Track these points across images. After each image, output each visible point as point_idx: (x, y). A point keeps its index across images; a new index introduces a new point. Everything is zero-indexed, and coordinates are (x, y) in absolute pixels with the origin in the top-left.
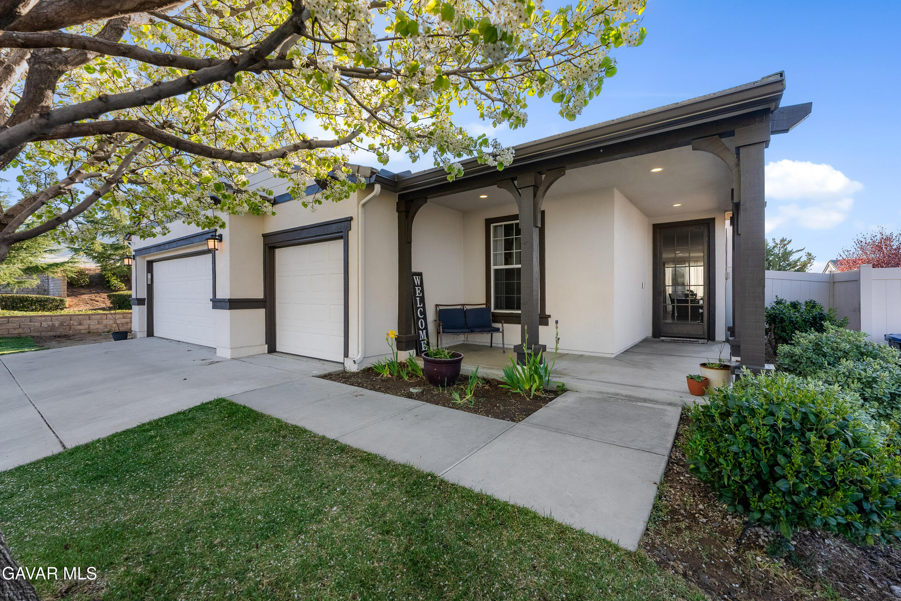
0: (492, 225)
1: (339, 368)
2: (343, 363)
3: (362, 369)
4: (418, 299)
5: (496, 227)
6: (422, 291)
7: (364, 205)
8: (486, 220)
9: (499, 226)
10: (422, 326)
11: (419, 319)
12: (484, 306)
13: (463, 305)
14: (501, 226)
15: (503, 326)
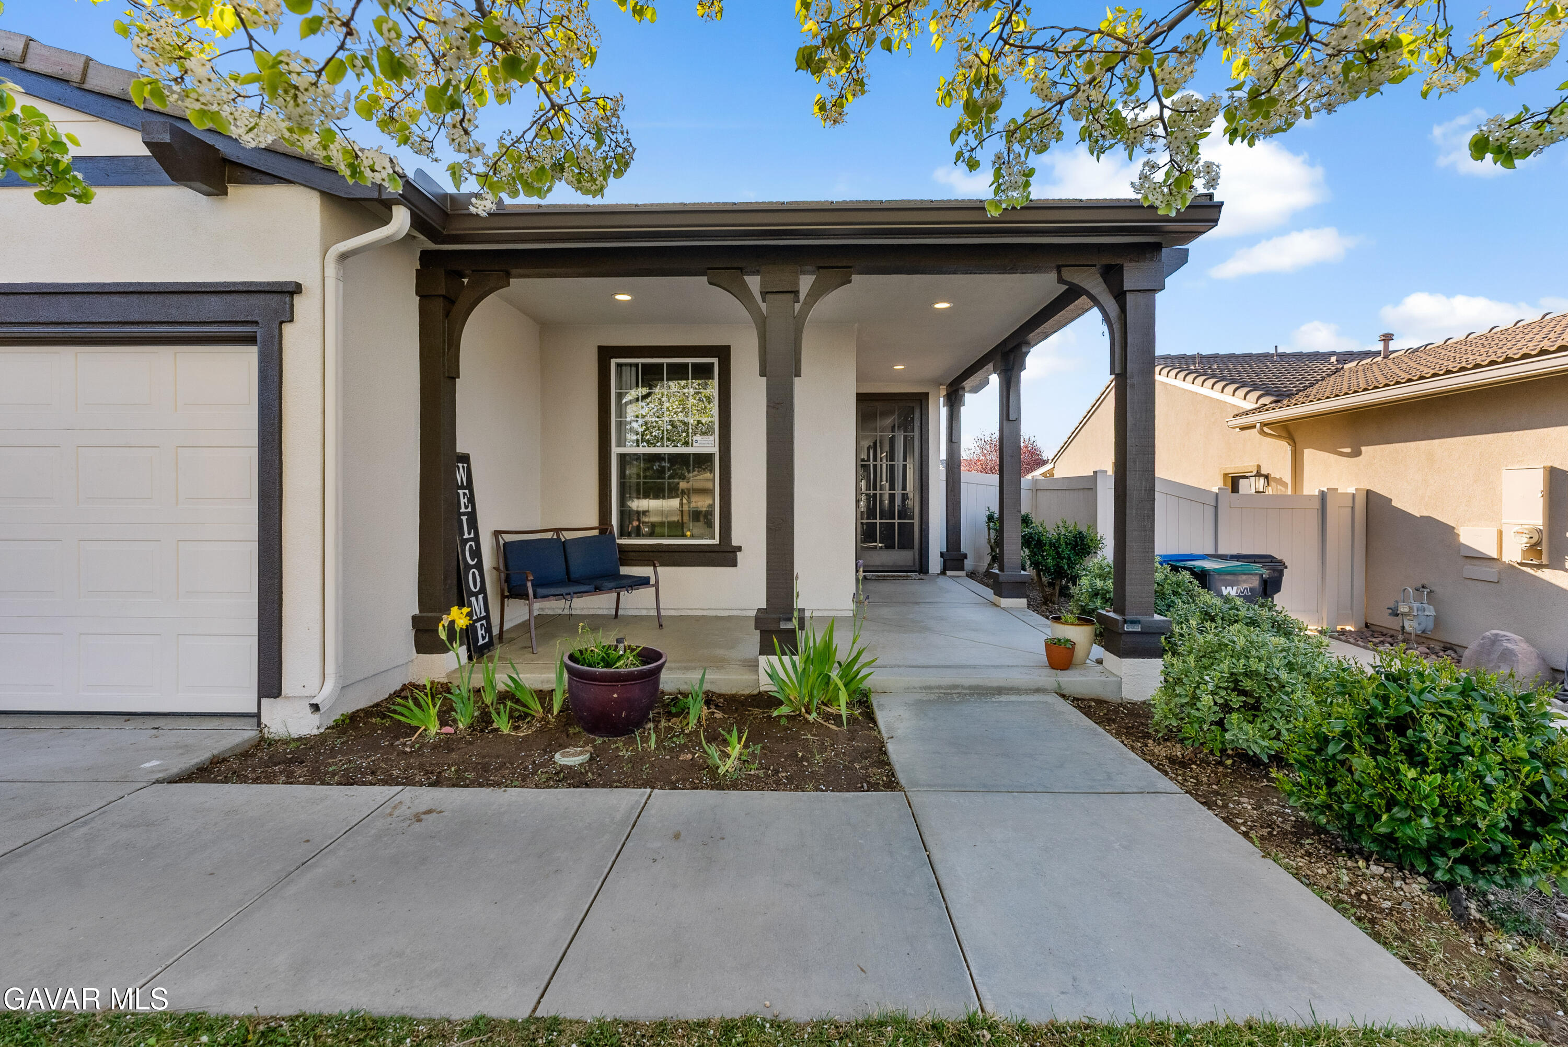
0: (614, 361)
1: (244, 734)
2: (258, 716)
3: (331, 723)
4: (464, 518)
5: (619, 366)
6: (471, 500)
7: (343, 257)
8: (601, 349)
9: (626, 365)
10: (475, 586)
11: (468, 567)
12: (596, 533)
13: (557, 531)
14: (637, 365)
15: (656, 573)
